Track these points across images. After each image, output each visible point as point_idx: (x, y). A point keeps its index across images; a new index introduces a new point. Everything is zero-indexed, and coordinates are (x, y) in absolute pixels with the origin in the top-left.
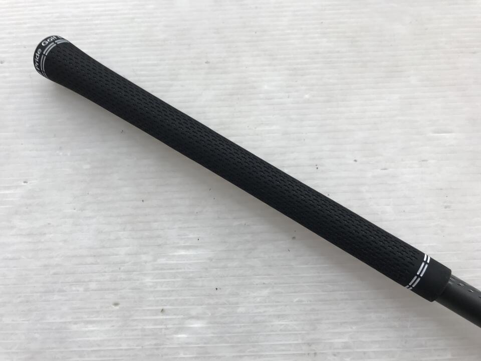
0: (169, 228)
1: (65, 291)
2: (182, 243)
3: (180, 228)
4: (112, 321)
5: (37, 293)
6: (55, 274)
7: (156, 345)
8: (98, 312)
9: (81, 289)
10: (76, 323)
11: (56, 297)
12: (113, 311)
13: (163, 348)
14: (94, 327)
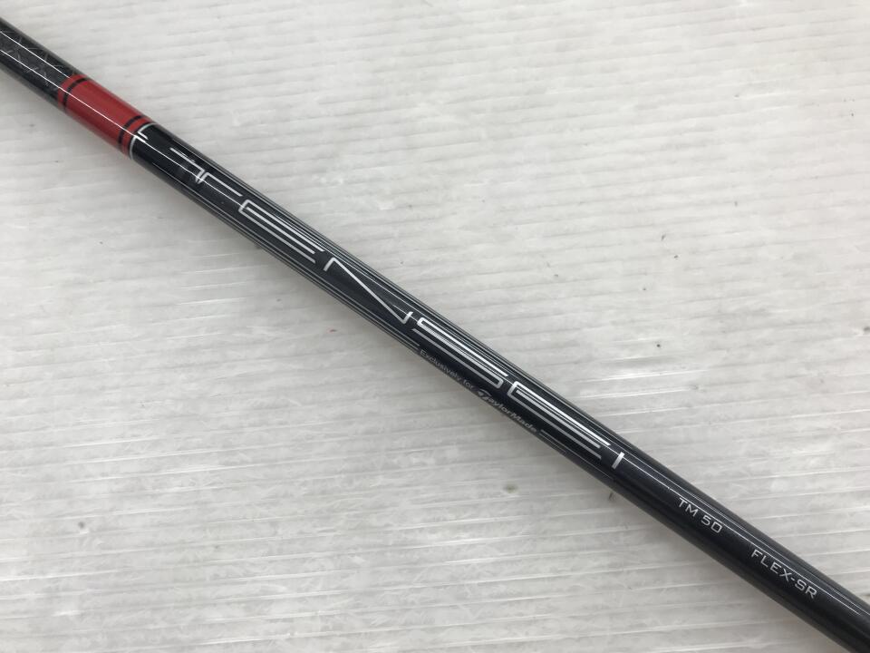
0: (590, 326)
1: (399, 468)
2: (625, 355)
3: (614, 323)
4: (509, 523)
5: (340, 473)
6: (368, 432)
7: (610, 566)
8: (475, 506)
9: (431, 461)
10: (433, 531)
11: (380, 480)
12: (507, 502)
13: (629, 572)
14: (474, 537)
